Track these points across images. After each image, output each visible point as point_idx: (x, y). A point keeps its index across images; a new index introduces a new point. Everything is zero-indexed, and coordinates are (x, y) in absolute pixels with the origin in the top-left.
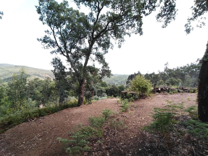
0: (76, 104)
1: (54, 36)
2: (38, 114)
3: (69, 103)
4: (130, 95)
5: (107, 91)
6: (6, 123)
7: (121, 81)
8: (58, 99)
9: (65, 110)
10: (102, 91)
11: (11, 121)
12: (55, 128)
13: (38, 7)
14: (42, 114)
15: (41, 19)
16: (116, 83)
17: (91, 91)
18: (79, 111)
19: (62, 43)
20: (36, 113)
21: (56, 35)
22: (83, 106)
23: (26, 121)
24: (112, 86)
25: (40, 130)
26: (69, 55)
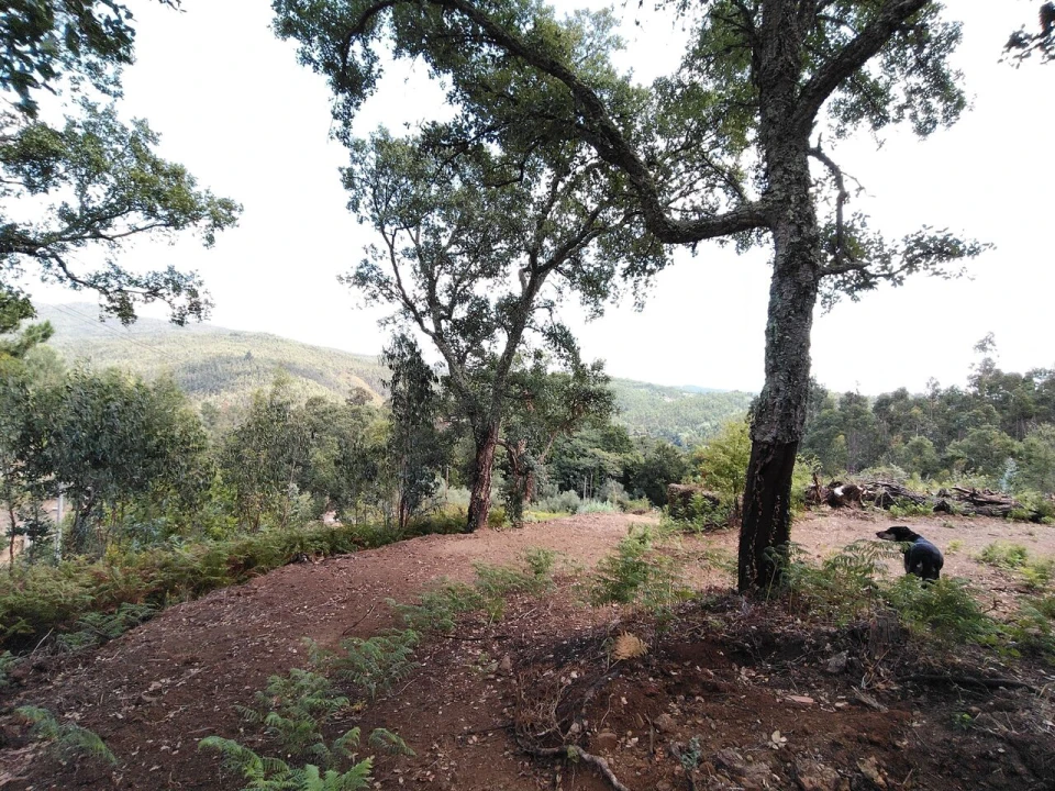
0: (460, 524)
1: (394, 265)
2: (328, 546)
3: (434, 516)
4: (704, 505)
5: (627, 471)
6: (240, 559)
7: (714, 423)
8: (398, 497)
9: (415, 540)
10: (601, 470)
11: (252, 557)
12: (379, 586)
13: (345, 172)
14: (340, 549)
15: (354, 205)
16: (684, 436)
17: (520, 474)
18: (463, 548)
19: (420, 284)
20: (321, 541)
21: (399, 261)
22: (483, 531)
23: (297, 560)
24: (658, 451)
25: (341, 586)
26: (444, 325)
